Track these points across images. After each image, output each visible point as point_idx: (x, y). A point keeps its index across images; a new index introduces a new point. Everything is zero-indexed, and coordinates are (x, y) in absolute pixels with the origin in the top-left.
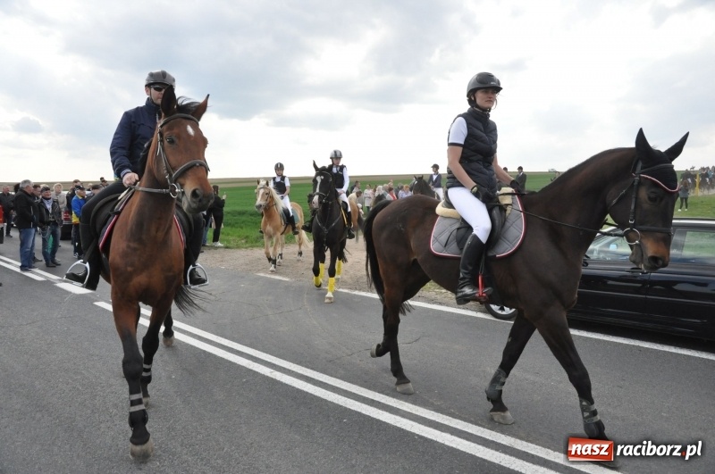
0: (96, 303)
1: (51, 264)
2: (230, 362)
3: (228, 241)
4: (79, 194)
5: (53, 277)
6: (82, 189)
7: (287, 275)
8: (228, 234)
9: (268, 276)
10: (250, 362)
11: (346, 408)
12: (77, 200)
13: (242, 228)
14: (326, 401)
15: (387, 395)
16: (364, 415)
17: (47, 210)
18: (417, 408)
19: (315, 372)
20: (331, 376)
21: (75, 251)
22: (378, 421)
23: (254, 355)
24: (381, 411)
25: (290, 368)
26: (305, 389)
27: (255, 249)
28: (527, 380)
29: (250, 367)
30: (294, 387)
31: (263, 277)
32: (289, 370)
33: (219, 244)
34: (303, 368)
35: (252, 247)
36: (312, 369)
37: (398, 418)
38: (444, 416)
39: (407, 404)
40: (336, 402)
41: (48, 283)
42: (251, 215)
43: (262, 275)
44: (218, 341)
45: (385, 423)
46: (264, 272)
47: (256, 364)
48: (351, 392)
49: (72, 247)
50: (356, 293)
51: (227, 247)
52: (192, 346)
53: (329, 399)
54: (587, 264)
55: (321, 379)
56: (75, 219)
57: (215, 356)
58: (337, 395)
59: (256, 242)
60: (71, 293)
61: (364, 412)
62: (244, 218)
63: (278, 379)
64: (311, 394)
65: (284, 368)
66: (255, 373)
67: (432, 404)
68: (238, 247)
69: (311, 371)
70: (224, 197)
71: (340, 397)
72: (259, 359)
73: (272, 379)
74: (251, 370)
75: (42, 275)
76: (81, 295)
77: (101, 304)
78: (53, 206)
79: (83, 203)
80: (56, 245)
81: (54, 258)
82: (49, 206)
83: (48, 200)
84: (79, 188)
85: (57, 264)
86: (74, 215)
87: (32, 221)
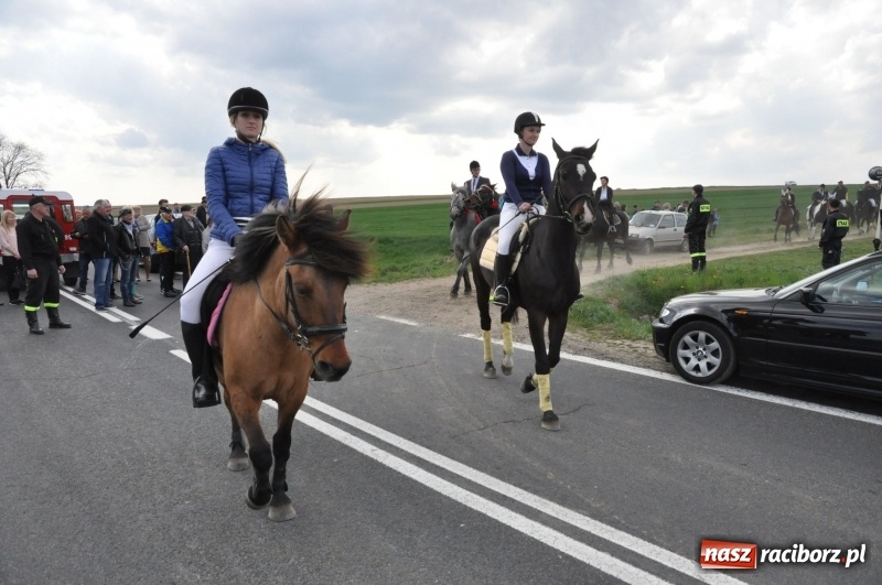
0: (173, 352)
1: (129, 303)
2: (322, 434)
4: (165, 218)
5: (130, 318)
6: (169, 211)
7: (415, 319)
9: (391, 319)
11: (465, 506)
12: (163, 224)
14: (440, 494)
15: (526, 489)
16: (490, 518)
17: (130, 235)
18: (566, 510)
19: (431, 452)
20: (453, 458)
22: (509, 528)
23: (354, 425)
24: (513, 514)
25: (398, 446)
26: (414, 477)
27: (379, 284)
28: (729, 474)
29: (346, 443)
30: (399, 473)
31: (384, 320)
32: (397, 448)
34: (417, 446)
36: (428, 447)
37: (537, 525)
38: (604, 526)
39: (552, 504)
40: (453, 497)
41: (124, 326)
42: (380, 242)
43: (383, 317)
45: (517, 532)
46: (387, 314)
47: (355, 439)
48: (476, 484)
53: (444, 493)
54: (823, 310)
55: (437, 463)
56: (160, 248)
58: (455, 487)
59: (383, 274)
60: (147, 338)
61: (490, 514)
63: (380, 460)
64: (421, 484)
65: (391, 445)
66: (352, 451)
67: (589, 506)
69: (427, 450)
71: (460, 489)
72: (360, 431)
73: (372, 460)
74: (346, 447)
75: (117, 316)
76: (158, 341)
77: (178, 353)
78: (134, 232)
79: (169, 228)
80: (132, 280)
81: (131, 295)
82: (130, 232)
83: (129, 224)
84: (164, 209)
85: (136, 303)
86: (159, 242)
87: (106, 250)
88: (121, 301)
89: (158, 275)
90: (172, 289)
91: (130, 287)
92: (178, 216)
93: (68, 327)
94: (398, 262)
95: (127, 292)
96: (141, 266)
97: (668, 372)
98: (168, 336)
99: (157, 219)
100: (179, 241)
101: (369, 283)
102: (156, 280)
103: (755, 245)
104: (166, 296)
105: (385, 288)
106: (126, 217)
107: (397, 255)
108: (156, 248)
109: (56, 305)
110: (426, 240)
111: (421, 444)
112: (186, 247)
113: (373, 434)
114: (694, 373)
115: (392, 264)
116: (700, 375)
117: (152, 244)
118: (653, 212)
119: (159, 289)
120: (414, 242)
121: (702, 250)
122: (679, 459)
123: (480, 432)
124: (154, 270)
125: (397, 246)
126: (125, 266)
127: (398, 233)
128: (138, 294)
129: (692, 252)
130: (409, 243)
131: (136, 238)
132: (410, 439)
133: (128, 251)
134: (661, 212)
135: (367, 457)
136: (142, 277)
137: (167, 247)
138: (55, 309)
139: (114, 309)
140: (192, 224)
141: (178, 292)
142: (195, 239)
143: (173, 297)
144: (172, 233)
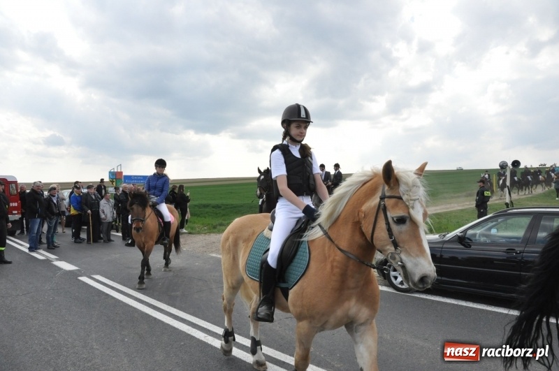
0: (80, 278)
1: (51, 247)
3: (192, 228)
4: (77, 192)
5: (52, 256)
6: (79, 188)
8: (194, 223)
9: (219, 256)
10: (190, 328)
12: (75, 196)
13: (205, 217)
17: (55, 204)
21: (73, 236)
23: (194, 322)
27: (212, 234)
28: (417, 345)
29: (189, 333)
31: (214, 257)
33: (184, 231)
35: (210, 233)
41: (48, 261)
42: (213, 207)
43: (214, 255)
44: (168, 310)
47: (194, 330)
51: (190, 233)
52: (147, 314)
54: (470, 246)
56: (73, 212)
57: (162, 322)
59: (215, 227)
60: (62, 269)
62: (207, 210)
63: (210, 342)
65: (216, 334)
67: (333, 366)
68: (199, 233)
70: (188, 194)
72: (198, 325)
73: (205, 343)
74: (189, 335)
75: (43, 255)
76: (70, 271)
77: (84, 279)
78: (57, 201)
79: (79, 199)
80: (54, 232)
81: (53, 242)
82: (55, 201)
83: (54, 196)
84: (76, 187)
85: (56, 247)
86: (72, 208)
87: (38, 213)
88: (46, 245)
89: (71, 229)
90: (79, 238)
91: (52, 237)
92: (85, 191)
93: (10, 263)
94: (224, 220)
95: (50, 240)
96: (60, 223)
97: (385, 285)
98: (77, 268)
99: (72, 193)
100: (85, 207)
101: (205, 234)
102: (69, 232)
103: (443, 207)
104: (75, 242)
105: (215, 236)
106: (52, 192)
107: (224, 215)
108: (70, 211)
110: (241, 206)
112: (89, 211)
113: (205, 327)
114: (400, 286)
115: (220, 221)
116: (404, 287)
117: (67, 209)
119: (71, 237)
120: (235, 207)
122: (389, 337)
124: (68, 225)
125: (223, 210)
126: (50, 223)
127: (225, 202)
128: (57, 241)
130: (231, 208)
131: (58, 206)
133: (53, 214)
135: (201, 341)
136: (59, 230)
137: (78, 211)
138: (2, 251)
139: (41, 251)
140: (94, 197)
141: (84, 240)
142: (95, 206)
143: (80, 243)
144: (81, 202)
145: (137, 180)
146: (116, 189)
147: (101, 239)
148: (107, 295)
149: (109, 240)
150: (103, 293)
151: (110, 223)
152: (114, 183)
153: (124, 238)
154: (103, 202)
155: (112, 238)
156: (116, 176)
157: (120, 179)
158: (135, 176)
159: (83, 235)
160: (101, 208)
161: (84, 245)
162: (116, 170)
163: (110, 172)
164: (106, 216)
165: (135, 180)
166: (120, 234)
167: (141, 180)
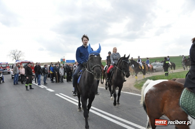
0: (56, 94)
5: (46, 87)
6: (53, 65)
11: (122, 126)
12: (52, 67)
14: (116, 124)
19: (113, 115)
20: (118, 117)
21: (51, 80)
23: (96, 110)
26: (110, 120)
29: (95, 113)
30: (107, 120)
32: (106, 115)
36: (112, 114)
40: (119, 124)
41: (44, 89)
47: (97, 112)
48: (123, 122)
49: (50, 79)
50: (125, 92)
55: (115, 118)
56: (51, 72)
60: (50, 91)
63: (103, 117)
65: (105, 114)
66: (97, 115)
72: (98, 111)
73: (101, 117)
75: (43, 87)
76: (52, 92)
77: (57, 94)
79: (53, 68)
82: (46, 69)
87: (41, 73)
90: (53, 81)
91: (45, 80)
93: (33, 89)
98: (54, 91)
100: (55, 71)
104: (52, 82)
109: (31, 84)
111: (111, 114)
112: (56, 72)
113: (100, 111)
118: (155, 63)
121: (167, 71)
123: (123, 111)
126: (44, 76)
129: (165, 72)
132: (108, 113)
133: (45, 73)
134: (157, 63)
135: (100, 116)
137: (53, 72)
138: (31, 85)
141: (54, 82)
142: (58, 70)
143: (53, 82)
144: (53, 69)
145: (71, 61)
146: (63, 65)
147: (60, 81)
148: (65, 100)
149: (62, 82)
150: (64, 99)
151: (63, 76)
152: (62, 63)
153: (67, 81)
154: (60, 69)
155: (63, 81)
156: (63, 60)
157: (65, 61)
158: (70, 60)
159: (54, 80)
160: (60, 71)
161: (55, 83)
162: (63, 59)
163: (61, 59)
164: (61, 74)
165: (70, 61)
166: (66, 80)
167: (72, 61)
